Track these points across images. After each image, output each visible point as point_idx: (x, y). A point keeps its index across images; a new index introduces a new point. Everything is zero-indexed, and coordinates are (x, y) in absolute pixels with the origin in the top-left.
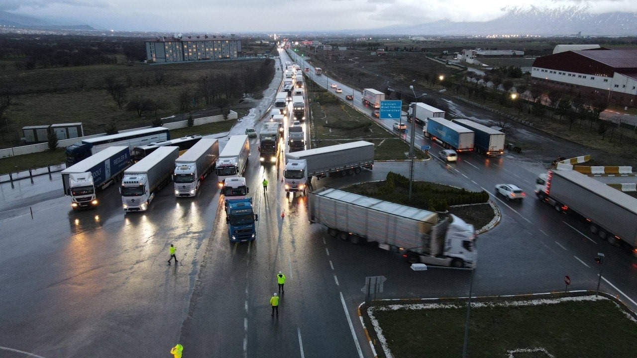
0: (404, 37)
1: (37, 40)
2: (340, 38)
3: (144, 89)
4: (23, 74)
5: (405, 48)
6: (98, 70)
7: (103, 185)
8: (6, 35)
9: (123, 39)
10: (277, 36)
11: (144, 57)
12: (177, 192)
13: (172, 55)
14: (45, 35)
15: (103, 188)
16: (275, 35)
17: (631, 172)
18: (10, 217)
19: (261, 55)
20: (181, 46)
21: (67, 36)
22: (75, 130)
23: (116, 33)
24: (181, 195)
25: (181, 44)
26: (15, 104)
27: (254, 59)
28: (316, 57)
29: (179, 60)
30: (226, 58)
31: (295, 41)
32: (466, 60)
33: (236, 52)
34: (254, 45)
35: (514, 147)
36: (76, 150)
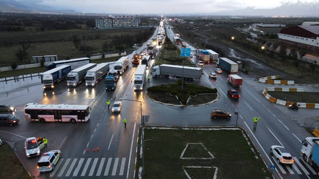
0: (228, 17)
1: (48, 17)
2: (194, 17)
3: (90, 41)
4: (39, 33)
5: (225, 22)
6: (71, 32)
7: (58, 80)
8: (35, 15)
9: (88, 16)
10: (163, 15)
11: (94, 26)
12: (87, 84)
13: (107, 25)
14: (53, 15)
15: (58, 82)
16: (162, 15)
17: (293, 83)
18: (20, 91)
19: (150, 25)
20: (112, 21)
21: (63, 15)
22: (53, 58)
23: (85, 14)
24: (88, 85)
25: (111, 20)
26: (32, 47)
27: (146, 27)
28: (177, 27)
29: (111, 27)
30: (133, 27)
31: (170, 18)
32: (252, 29)
33: (138, 24)
34: (150, 20)
35: (245, 71)
36: (49, 66)
